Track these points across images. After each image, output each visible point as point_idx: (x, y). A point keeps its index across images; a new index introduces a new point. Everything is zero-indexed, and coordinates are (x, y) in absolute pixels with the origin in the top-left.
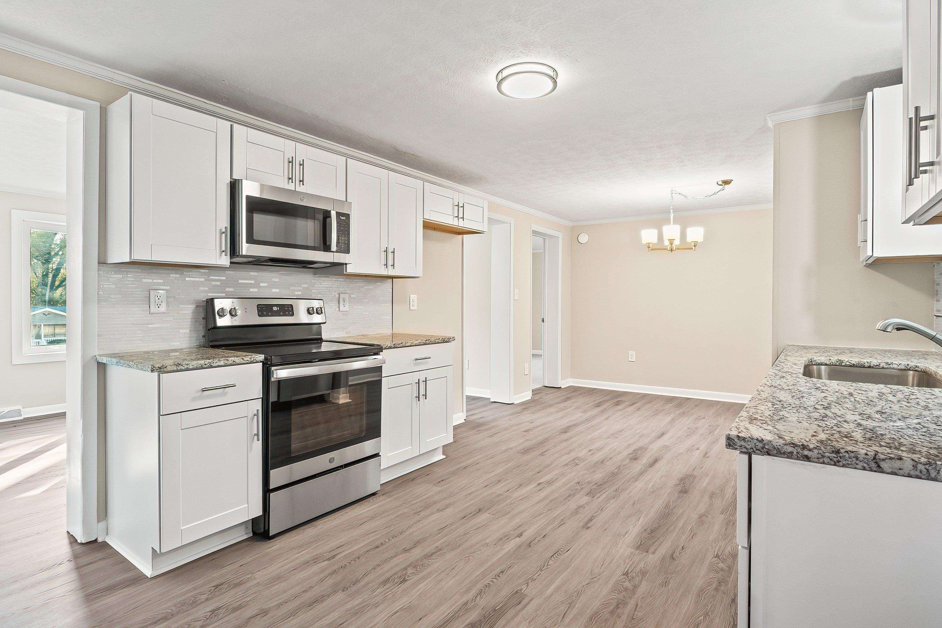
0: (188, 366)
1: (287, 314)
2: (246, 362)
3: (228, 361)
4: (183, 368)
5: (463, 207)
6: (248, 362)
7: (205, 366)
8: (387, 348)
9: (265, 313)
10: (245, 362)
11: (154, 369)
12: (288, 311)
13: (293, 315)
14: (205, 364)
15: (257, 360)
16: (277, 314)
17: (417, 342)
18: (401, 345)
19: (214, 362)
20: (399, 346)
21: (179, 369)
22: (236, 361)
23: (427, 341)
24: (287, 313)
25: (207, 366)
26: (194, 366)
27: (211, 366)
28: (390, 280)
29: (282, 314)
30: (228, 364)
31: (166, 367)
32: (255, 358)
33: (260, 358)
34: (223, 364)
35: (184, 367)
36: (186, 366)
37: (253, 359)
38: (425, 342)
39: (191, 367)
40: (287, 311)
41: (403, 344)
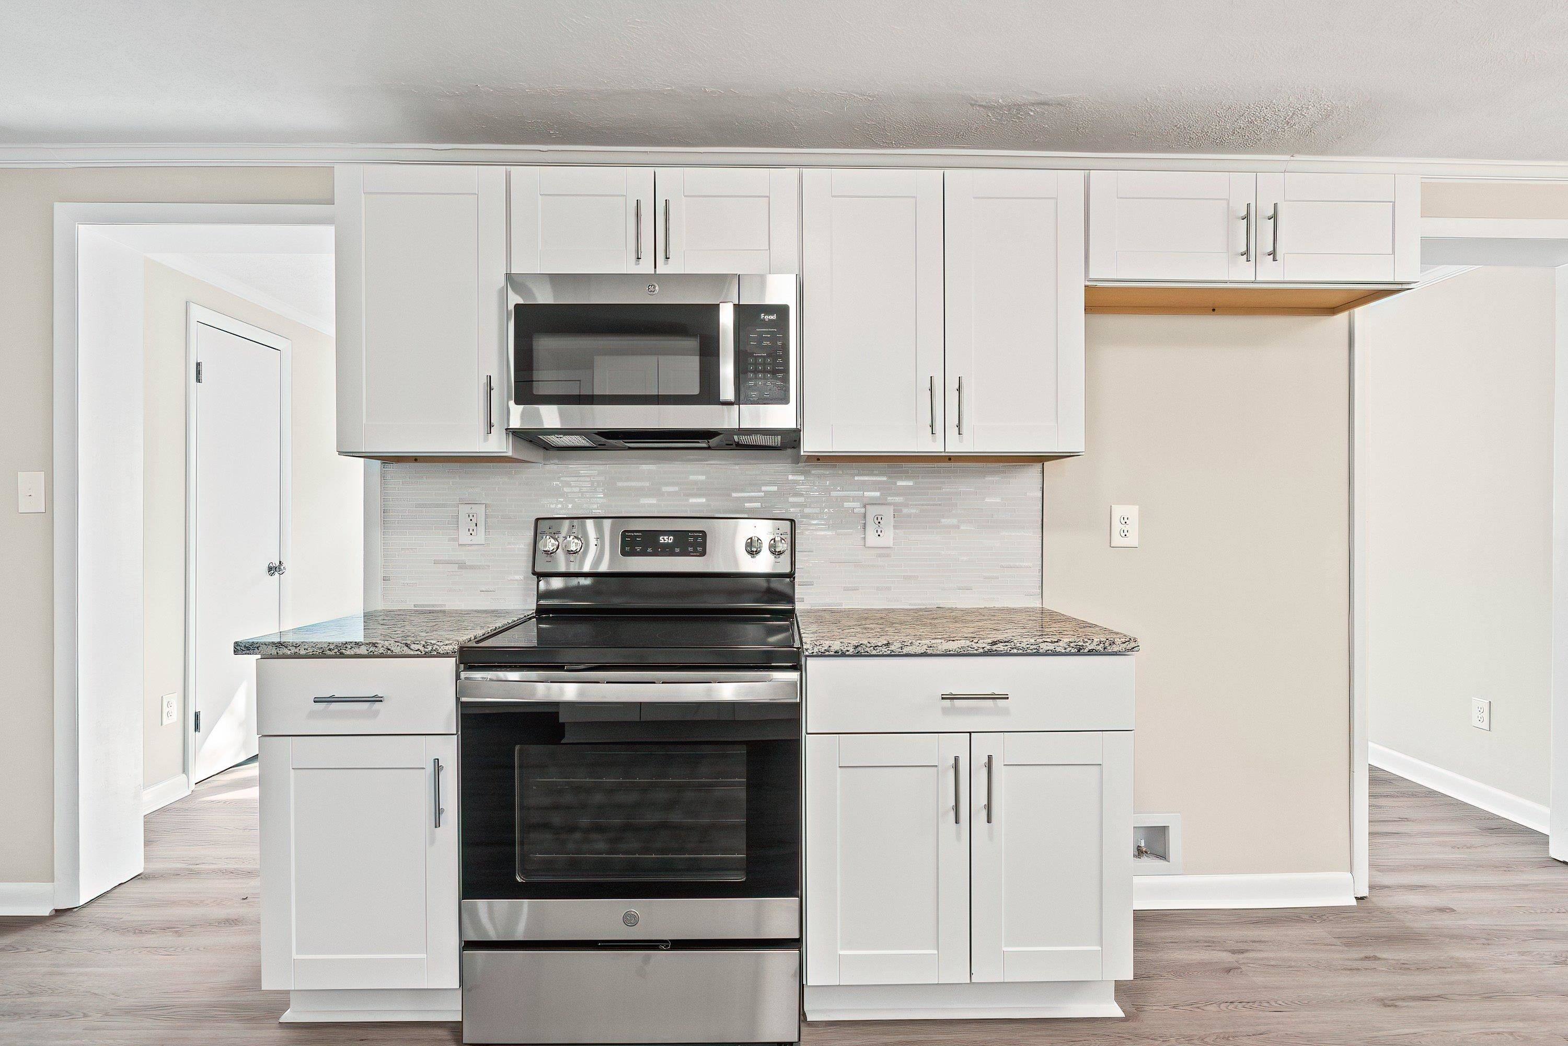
0: (297, 650)
1: (691, 552)
2: (416, 653)
3: (376, 647)
4: (289, 652)
5: (1274, 217)
6: (420, 653)
7: (328, 653)
8: (827, 653)
9: (638, 549)
10: (412, 653)
11: (238, 648)
12: (695, 545)
13: (703, 554)
14: (330, 650)
15: (440, 651)
16: (667, 551)
17: (953, 646)
18: (884, 650)
19: (346, 647)
20: (874, 652)
21: (280, 653)
22: (392, 649)
23: (1000, 647)
24: (690, 549)
25: (332, 653)
26: (308, 652)
27: (341, 653)
28: (1036, 468)
29: (677, 550)
30: (375, 653)
31: (258, 648)
32: (435, 647)
33: (447, 648)
34: (366, 653)
35: (290, 650)
36: (293, 650)
37: (430, 649)
38: (989, 647)
39: (303, 652)
40: (691, 545)
41: (892, 648)
